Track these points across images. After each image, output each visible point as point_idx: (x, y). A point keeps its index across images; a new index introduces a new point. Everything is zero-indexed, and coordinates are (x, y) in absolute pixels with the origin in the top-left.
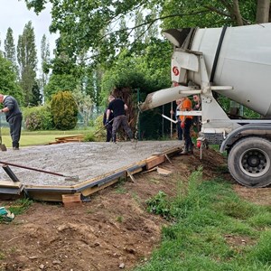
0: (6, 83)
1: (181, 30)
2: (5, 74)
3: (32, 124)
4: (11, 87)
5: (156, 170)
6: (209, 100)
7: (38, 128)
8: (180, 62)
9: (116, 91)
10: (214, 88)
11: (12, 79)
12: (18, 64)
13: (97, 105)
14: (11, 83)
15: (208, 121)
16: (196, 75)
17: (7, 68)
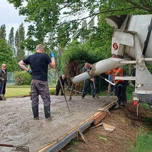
0: (8, 57)
1: (119, 16)
2: (7, 52)
3: (19, 81)
4: (11, 60)
5: (102, 125)
6: (142, 69)
7: (23, 84)
8: (119, 39)
9: (70, 62)
10: (147, 59)
11: (11, 55)
12: (15, 47)
13: (59, 71)
14: (10, 57)
15: (142, 85)
16: (131, 49)
17: (9, 49)
